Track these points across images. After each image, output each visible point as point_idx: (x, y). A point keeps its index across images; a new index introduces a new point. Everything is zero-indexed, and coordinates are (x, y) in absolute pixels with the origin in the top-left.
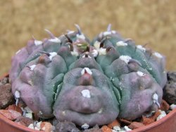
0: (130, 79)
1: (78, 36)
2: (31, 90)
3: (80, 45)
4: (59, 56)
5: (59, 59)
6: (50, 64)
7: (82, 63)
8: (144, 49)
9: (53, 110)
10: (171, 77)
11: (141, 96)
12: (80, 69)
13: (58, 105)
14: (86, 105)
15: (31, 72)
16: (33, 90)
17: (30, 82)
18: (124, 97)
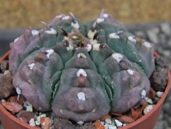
0: (121, 78)
1: (72, 24)
2: (31, 89)
3: (75, 37)
4: (56, 54)
5: (56, 57)
6: (48, 63)
7: (78, 64)
8: (135, 40)
9: (51, 106)
10: (158, 63)
11: (130, 94)
12: (76, 69)
13: (56, 103)
14: (81, 108)
15: (31, 72)
16: (33, 90)
17: (30, 81)
18: (115, 95)
